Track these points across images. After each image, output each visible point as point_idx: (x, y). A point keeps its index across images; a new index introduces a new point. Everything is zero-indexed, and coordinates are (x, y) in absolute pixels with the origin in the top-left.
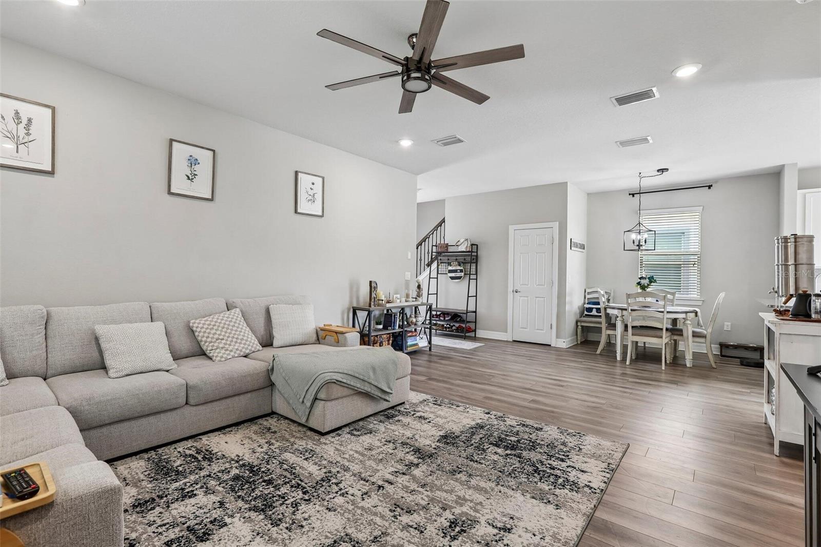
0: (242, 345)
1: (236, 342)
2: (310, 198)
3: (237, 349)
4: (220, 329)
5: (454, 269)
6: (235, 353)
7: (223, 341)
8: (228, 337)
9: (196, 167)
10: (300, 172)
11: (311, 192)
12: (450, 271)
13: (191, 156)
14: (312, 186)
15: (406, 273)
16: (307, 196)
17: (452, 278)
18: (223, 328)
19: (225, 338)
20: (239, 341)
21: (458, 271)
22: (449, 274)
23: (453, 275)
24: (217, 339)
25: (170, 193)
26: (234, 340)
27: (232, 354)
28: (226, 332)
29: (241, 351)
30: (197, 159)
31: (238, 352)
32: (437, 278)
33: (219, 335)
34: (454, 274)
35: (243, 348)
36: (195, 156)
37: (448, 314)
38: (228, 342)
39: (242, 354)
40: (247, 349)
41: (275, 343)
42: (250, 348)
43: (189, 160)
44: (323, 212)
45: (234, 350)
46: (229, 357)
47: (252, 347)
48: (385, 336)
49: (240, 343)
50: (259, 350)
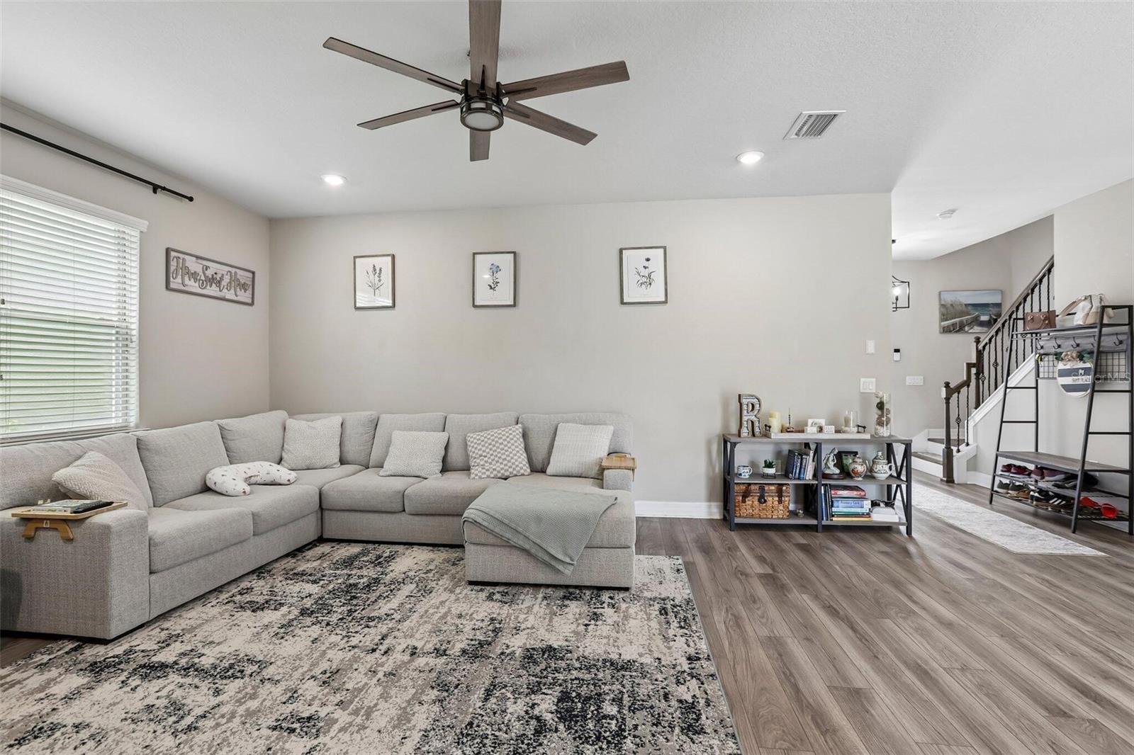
0: (502, 466)
1: (497, 462)
2: (644, 279)
3: (494, 469)
4: (487, 445)
5: (1068, 367)
6: (492, 473)
7: (486, 459)
8: (492, 455)
9: (498, 275)
10: (626, 249)
11: (646, 273)
12: (1063, 373)
13: (492, 265)
14: (646, 264)
15: (862, 380)
16: (639, 278)
17: (1068, 388)
18: (490, 444)
19: (489, 456)
20: (501, 461)
21: (1081, 371)
22: (1059, 379)
23: (1068, 380)
24: (481, 456)
25: (475, 306)
26: (496, 459)
27: (488, 473)
28: (491, 450)
29: (499, 472)
30: (498, 267)
31: (495, 472)
32: (1036, 388)
33: (484, 451)
34: (1070, 379)
35: (502, 469)
36: (496, 264)
37: (1053, 472)
38: (490, 461)
39: (499, 475)
40: (507, 470)
41: (550, 470)
42: (511, 470)
43: (491, 269)
44: (666, 295)
45: (491, 470)
46: (483, 476)
47: (514, 469)
48: (773, 488)
49: (501, 463)
50: (523, 475)
